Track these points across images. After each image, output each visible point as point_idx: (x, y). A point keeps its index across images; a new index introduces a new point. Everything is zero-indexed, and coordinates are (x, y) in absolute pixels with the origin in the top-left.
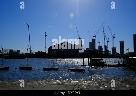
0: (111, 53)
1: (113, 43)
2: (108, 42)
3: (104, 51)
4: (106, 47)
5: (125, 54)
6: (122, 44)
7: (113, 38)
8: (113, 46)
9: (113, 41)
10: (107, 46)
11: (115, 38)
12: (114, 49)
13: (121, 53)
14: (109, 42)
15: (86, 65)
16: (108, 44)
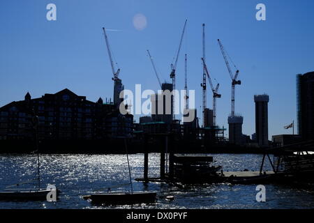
0: (226, 135)
1: (233, 100)
2: (216, 96)
3: (202, 129)
4: (209, 114)
5: (270, 139)
6: (261, 104)
7: (235, 83)
8: (233, 112)
9: (233, 93)
10: (212, 111)
11: (239, 83)
12: (235, 123)
13: (256, 135)
14: (219, 96)
15: (153, 180)
16: (214, 105)
